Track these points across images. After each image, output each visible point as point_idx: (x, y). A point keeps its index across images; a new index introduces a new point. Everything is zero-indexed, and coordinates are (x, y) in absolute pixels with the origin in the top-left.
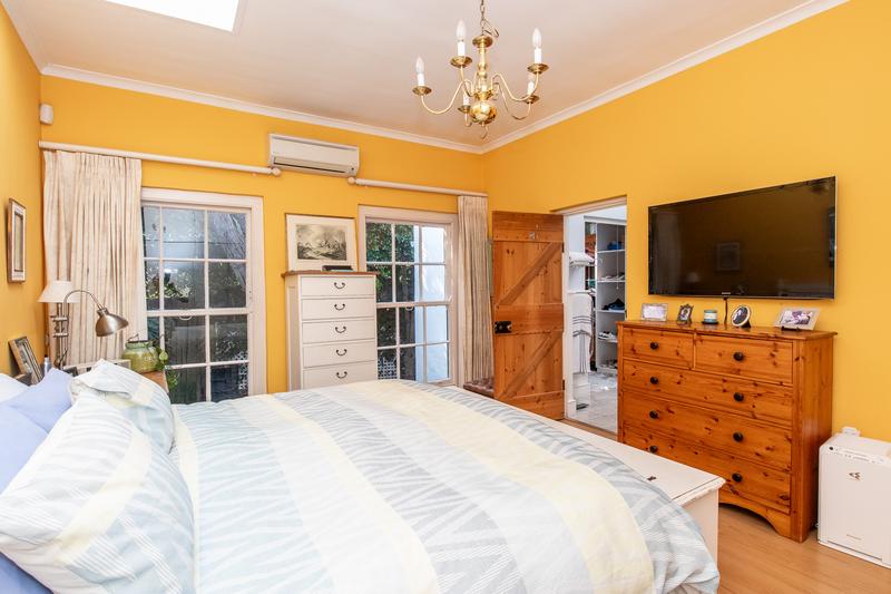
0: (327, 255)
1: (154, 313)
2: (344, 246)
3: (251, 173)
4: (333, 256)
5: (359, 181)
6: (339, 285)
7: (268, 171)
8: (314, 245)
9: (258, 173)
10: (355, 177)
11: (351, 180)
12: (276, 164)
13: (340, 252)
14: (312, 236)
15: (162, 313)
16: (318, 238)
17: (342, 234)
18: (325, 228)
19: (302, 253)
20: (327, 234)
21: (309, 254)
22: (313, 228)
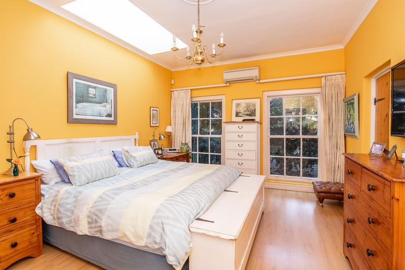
0: (247, 115)
1: (194, 136)
2: (255, 110)
3: (221, 87)
4: (250, 115)
5: (261, 81)
6: (240, 127)
7: (225, 85)
8: (242, 111)
9: (223, 86)
10: (259, 80)
11: (258, 81)
12: (227, 82)
13: (253, 113)
14: (242, 107)
15: (198, 136)
16: (244, 107)
17: (254, 105)
18: (247, 104)
19: (237, 115)
20: (248, 106)
21: (240, 115)
22: (242, 104)
